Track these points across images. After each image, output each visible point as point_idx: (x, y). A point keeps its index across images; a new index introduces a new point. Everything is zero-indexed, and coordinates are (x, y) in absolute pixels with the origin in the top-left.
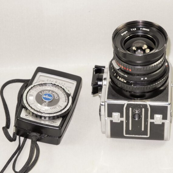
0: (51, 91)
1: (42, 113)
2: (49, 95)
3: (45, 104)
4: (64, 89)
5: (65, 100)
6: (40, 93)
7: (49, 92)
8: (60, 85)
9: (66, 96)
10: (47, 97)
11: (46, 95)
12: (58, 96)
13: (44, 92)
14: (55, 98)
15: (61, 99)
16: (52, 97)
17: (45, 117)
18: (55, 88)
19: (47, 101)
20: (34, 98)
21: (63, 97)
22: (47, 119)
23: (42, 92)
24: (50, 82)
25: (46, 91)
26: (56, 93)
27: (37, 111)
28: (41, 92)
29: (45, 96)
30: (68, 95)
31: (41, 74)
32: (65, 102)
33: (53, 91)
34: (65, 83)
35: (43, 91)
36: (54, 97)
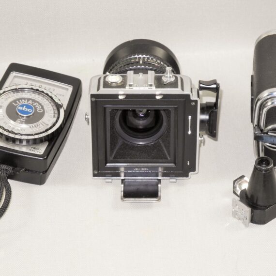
0: (31, 101)
1: (16, 134)
2: (28, 107)
3: (22, 120)
4: (51, 98)
5: (53, 115)
6: (13, 103)
7: (28, 101)
8: (45, 91)
9: (55, 108)
10: (24, 109)
11: (22, 106)
12: (42, 108)
13: (20, 102)
14: (38, 110)
15: (47, 112)
16: (32, 109)
17: (21, 141)
18: (38, 96)
19: (25, 116)
20: (3, 111)
21: (49, 109)
22: (24, 143)
23: (17, 102)
24: (31, 87)
25: (23, 100)
26: (40, 104)
27: (8, 131)
28: (15, 101)
29: (21, 108)
30: (58, 107)
31: (17, 75)
32: (54, 117)
33: (34, 101)
34: (55, 88)
35: (18, 100)
36: (36, 109)
